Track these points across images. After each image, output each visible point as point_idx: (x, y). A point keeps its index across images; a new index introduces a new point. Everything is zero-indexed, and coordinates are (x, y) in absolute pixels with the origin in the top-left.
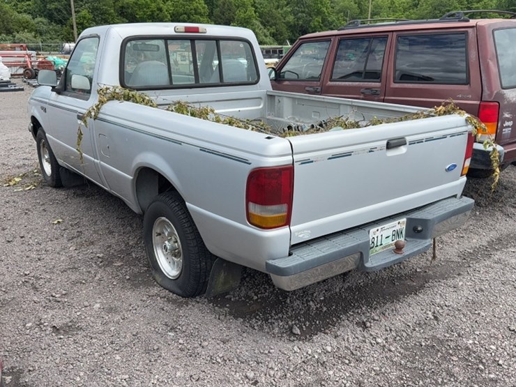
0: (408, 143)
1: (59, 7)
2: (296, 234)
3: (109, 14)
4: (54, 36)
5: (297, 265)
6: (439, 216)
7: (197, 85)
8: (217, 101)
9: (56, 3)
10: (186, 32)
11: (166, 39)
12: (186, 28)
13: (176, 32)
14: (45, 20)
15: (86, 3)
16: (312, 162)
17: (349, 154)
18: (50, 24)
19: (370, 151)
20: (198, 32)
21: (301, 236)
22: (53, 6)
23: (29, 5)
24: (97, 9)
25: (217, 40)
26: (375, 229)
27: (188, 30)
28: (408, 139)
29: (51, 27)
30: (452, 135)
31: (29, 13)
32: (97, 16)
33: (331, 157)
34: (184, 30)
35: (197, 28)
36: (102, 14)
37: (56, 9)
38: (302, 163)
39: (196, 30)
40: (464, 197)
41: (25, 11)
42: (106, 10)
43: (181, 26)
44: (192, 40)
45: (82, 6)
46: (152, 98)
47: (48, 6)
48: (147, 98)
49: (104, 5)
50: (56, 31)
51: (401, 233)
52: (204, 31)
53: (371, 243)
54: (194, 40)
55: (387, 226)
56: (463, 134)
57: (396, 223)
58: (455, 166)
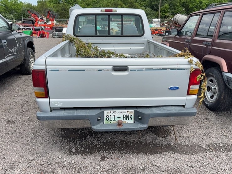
0: (130, 70)
1: (157, 3)
2: (53, 103)
3: (177, 6)
4: (153, 16)
5: (44, 117)
6: (154, 114)
7: (109, 35)
9: (155, 2)
10: (106, 12)
11: (96, 15)
12: (106, 10)
13: (101, 12)
14: (150, 9)
15: (168, 1)
16: (58, 70)
17: (84, 70)
18: (152, 11)
19: (99, 70)
20: (112, 12)
21: (56, 104)
22: (154, 3)
23: (145, 3)
24: (172, 4)
25: (122, 15)
26: (109, 111)
27: (107, 11)
28: (130, 67)
29: (152, 12)
30: (172, 69)
31: (144, 6)
32: (172, 7)
33: (71, 69)
34: (105, 11)
35: (112, 10)
36: (173, 6)
37: (155, 4)
38: (51, 70)
39: (111, 11)
40: (194, 108)
41: (143, 6)
42: (176, 4)
43: (104, 9)
44: (109, 15)
45: (166, 2)
46: (83, 40)
47: (152, 3)
48: (80, 40)
49: (175, 2)
50: (153, 14)
51: (131, 117)
52: (115, 11)
53: (105, 117)
54: (110, 15)
55: (117, 111)
56: (184, 69)
57: (126, 111)
58: (178, 88)
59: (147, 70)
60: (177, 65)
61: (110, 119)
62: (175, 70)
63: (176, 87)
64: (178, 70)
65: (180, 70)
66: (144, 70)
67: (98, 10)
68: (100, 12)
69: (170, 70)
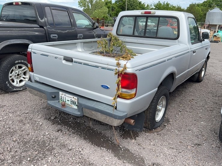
0: (73, 61)
7: (145, 36)
8: (151, 45)
10: (145, 14)
11: (136, 16)
16: (36, 53)
17: (47, 56)
19: (55, 58)
20: (150, 14)
21: (36, 78)
25: (159, 17)
26: (62, 93)
27: (146, 13)
30: (103, 68)
33: (41, 54)
34: (144, 13)
35: (150, 12)
38: (33, 53)
39: (150, 13)
43: (144, 11)
51: (75, 103)
52: (153, 13)
53: (60, 98)
54: (148, 17)
55: (67, 95)
56: (113, 70)
57: (72, 96)
58: (108, 88)
59: (84, 64)
60: (107, 65)
61: (63, 100)
62: (105, 69)
63: (107, 86)
64: (107, 69)
65: (109, 70)
66: (83, 64)
67: (139, 12)
68: (140, 14)
69: (102, 68)
